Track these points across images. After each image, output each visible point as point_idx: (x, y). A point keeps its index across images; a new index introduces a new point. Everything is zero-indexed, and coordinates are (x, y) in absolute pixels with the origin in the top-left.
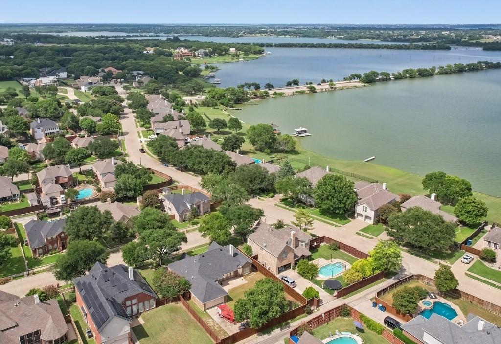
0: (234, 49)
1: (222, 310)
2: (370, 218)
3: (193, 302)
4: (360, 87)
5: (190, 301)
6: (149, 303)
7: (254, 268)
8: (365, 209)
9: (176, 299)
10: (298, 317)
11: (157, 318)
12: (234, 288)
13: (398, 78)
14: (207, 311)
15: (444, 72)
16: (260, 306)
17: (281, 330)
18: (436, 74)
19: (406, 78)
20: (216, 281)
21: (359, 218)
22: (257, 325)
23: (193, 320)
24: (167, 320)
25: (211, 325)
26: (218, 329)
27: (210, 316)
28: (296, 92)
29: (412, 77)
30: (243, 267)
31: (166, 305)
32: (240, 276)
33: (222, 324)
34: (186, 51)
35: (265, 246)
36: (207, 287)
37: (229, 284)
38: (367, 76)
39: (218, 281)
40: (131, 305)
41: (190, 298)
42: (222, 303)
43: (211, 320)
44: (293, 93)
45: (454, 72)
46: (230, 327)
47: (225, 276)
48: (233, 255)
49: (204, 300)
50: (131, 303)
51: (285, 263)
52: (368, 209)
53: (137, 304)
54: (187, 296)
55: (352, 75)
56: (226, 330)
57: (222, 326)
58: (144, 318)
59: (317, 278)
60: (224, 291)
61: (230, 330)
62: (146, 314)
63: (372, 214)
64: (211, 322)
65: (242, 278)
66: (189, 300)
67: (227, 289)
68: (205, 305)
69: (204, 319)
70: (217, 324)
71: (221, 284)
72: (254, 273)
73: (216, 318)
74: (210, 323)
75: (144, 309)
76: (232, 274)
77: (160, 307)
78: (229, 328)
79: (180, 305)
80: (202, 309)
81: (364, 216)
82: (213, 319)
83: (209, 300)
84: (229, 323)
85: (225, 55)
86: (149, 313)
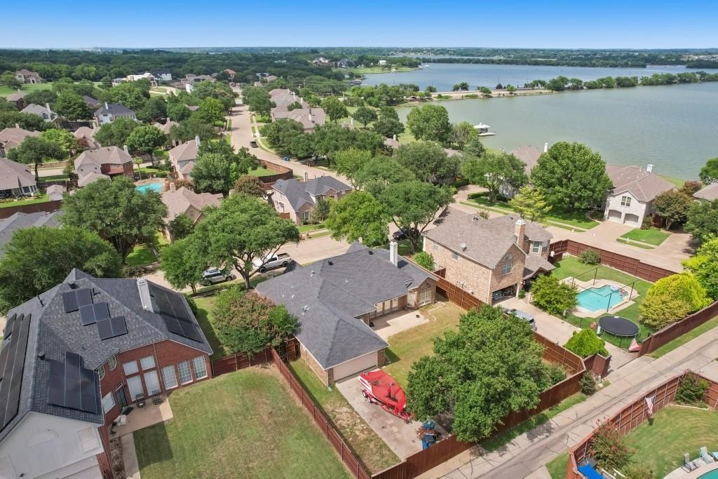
0: (385, 61)
1: (375, 384)
2: (635, 218)
3: (303, 365)
4: (546, 94)
5: (299, 360)
6: (192, 366)
7: (442, 292)
8: (626, 203)
9: (263, 357)
10: (563, 402)
11: (206, 404)
12: (401, 333)
13: (591, 87)
14: (337, 385)
15: (648, 83)
16: (486, 380)
17: (531, 438)
18: (640, 85)
19: (602, 87)
20: (358, 318)
21: (613, 219)
22: (477, 432)
23: (300, 409)
24: (231, 409)
25: (344, 424)
26: (362, 436)
27: (342, 399)
28: (467, 96)
29: (609, 86)
30: (420, 290)
31: (238, 371)
32: (412, 309)
33: (375, 421)
34: (327, 61)
35: (465, 249)
36: (336, 329)
37: (388, 325)
38: (554, 82)
39: (364, 317)
40: (141, 373)
41: (298, 354)
42: (373, 367)
43: (345, 409)
44: (462, 97)
45: (662, 84)
46: (395, 429)
47: (379, 308)
48: (396, 265)
49: (330, 360)
50: (139, 366)
51: (505, 283)
52: (634, 202)
53: (158, 369)
54: (289, 352)
55: (535, 82)
56: (384, 440)
57: (374, 426)
58: (174, 406)
59: (576, 314)
60: (377, 338)
61: (396, 439)
62: (182, 393)
63: (639, 210)
64: (344, 416)
65: (417, 312)
66: (295, 360)
67: (384, 334)
68: (331, 373)
69: (328, 407)
70: (362, 421)
71: (372, 325)
72: (440, 305)
73: (360, 404)
74: (342, 418)
75: (180, 381)
76: (395, 304)
77: (223, 377)
78: (392, 433)
79: (273, 370)
80: (325, 381)
81: (623, 215)
82: (351, 407)
83: (342, 361)
84: (391, 419)
85: (373, 66)
86: (192, 389)
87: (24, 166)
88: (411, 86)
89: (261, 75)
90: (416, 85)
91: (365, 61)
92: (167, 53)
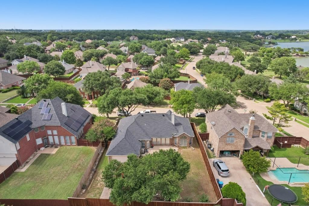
0: (295, 36)
6: (71, 139)
24: (71, 158)
25: (99, 179)
26: (98, 186)
30: (180, 138)
31: (88, 147)
34: (261, 36)
35: (214, 125)
40: (53, 135)
48: (173, 124)
49: (110, 153)
50: (52, 132)
51: (229, 148)
53: (59, 136)
56: (103, 191)
58: (58, 150)
62: (65, 147)
68: (110, 158)
72: (191, 149)
75: (66, 143)
83: (115, 155)
85: (286, 39)
86: (68, 147)
87: (105, 66)
88: (298, 49)
89: (222, 41)
90: (302, 48)
91: (282, 36)
92: (192, 31)
